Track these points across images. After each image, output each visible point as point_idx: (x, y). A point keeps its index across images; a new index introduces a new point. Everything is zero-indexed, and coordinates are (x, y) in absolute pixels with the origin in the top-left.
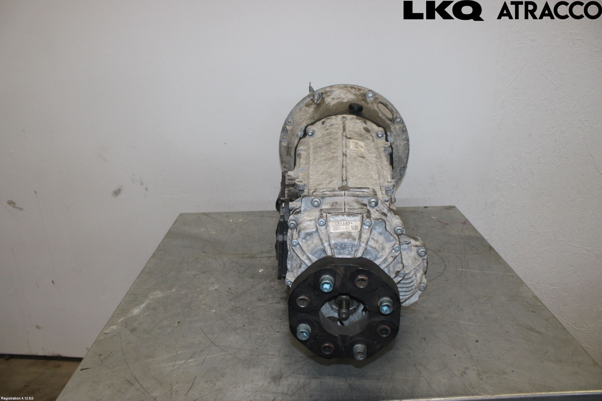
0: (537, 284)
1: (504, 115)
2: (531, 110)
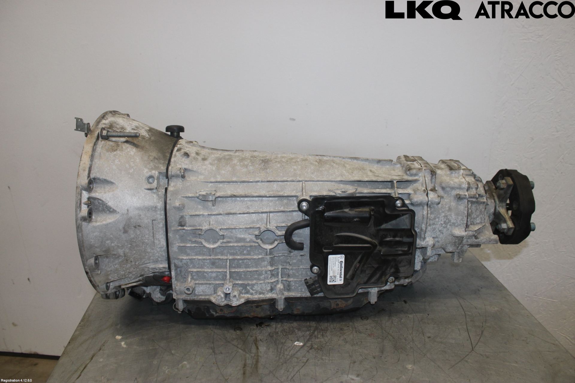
0: (534, 297)
1: (504, 117)
2: (534, 112)
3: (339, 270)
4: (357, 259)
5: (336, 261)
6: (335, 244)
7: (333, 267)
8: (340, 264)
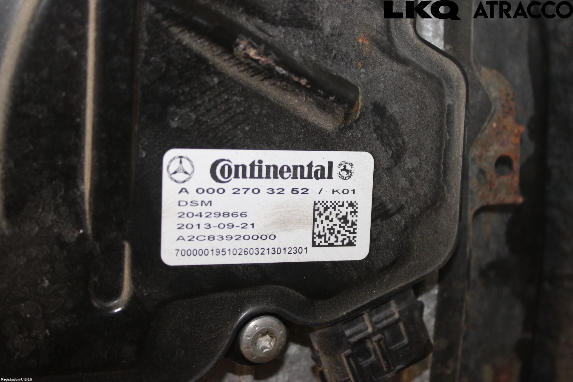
3: (276, 183)
4: (200, 60)
5: (204, 209)
6: (79, 222)
7: (250, 231)
8: (235, 183)
